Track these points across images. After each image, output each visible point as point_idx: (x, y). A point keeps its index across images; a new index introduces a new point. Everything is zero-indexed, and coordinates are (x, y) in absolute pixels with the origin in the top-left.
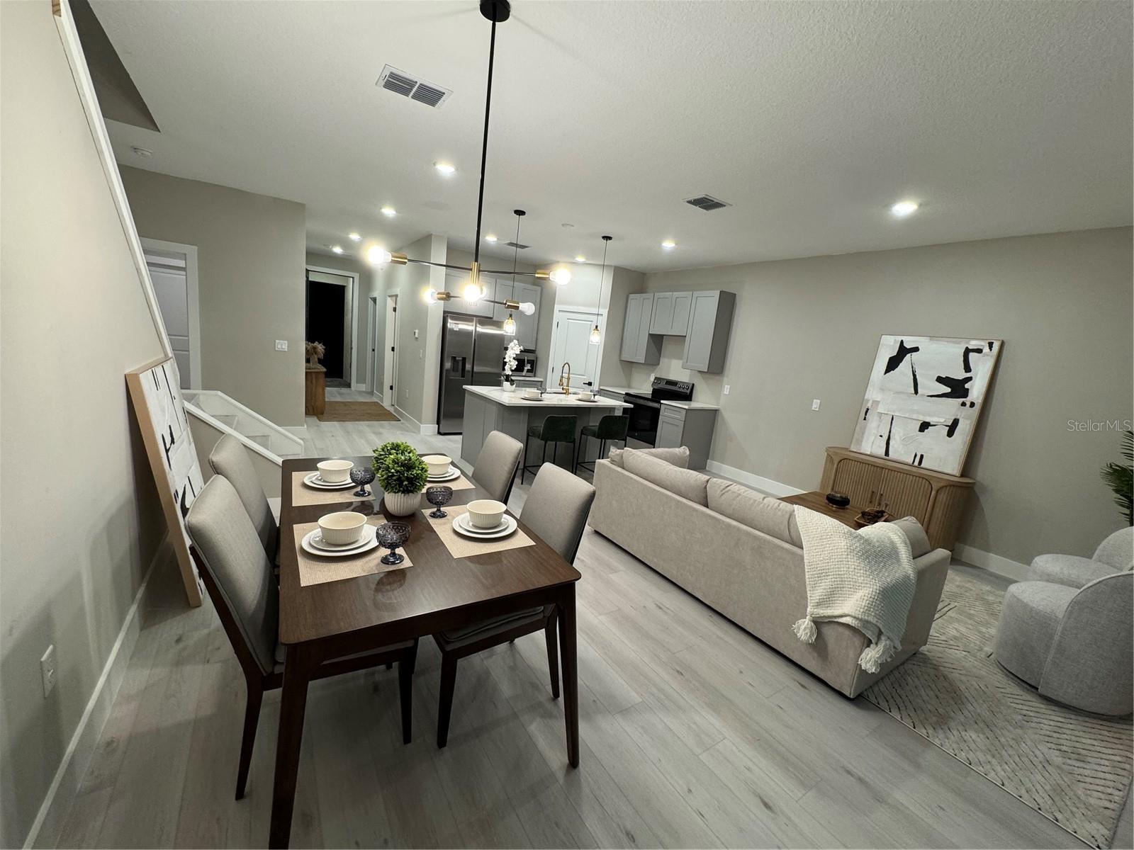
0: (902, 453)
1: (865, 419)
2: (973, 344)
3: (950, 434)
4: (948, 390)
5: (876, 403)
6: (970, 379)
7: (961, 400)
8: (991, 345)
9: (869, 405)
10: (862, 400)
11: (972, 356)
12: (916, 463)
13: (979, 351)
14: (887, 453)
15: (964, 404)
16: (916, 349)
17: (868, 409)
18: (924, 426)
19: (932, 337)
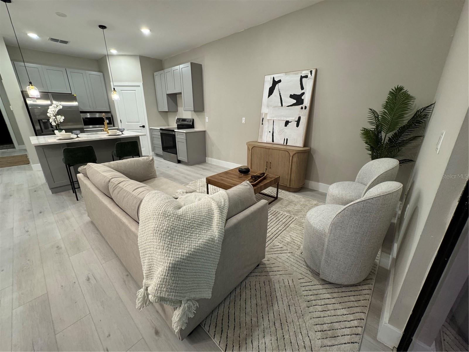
0: (279, 140)
1: (262, 124)
2: (304, 73)
3: (298, 125)
4: (295, 101)
5: (266, 114)
6: (303, 94)
7: (301, 106)
8: (311, 72)
9: (263, 116)
10: (261, 114)
11: (304, 80)
12: (285, 144)
13: (306, 77)
14: (273, 141)
15: (302, 108)
16: (280, 81)
17: (263, 118)
18: (287, 123)
19: (286, 73)
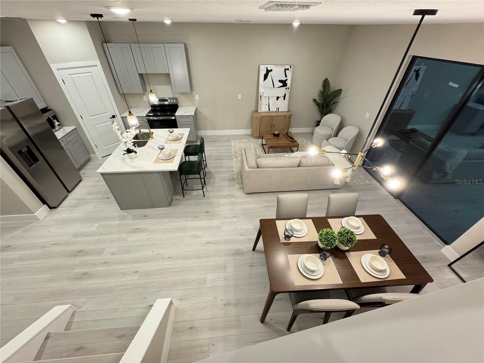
0: (273, 109)
1: (261, 100)
2: (287, 67)
3: (284, 99)
4: (282, 84)
5: (263, 93)
6: (287, 80)
7: (286, 87)
8: (291, 66)
9: (261, 94)
10: (258, 93)
11: (287, 71)
12: (277, 111)
13: (288, 69)
14: (269, 110)
15: (286, 89)
16: (271, 70)
17: (261, 96)
18: (278, 98)
19: (276, 65)
